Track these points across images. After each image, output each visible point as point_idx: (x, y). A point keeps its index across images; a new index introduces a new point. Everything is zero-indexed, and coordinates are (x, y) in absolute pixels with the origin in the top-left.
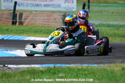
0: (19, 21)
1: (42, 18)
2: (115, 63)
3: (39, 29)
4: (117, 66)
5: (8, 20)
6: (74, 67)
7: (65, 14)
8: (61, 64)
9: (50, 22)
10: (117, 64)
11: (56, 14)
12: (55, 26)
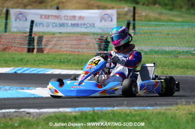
0: (38, 47)
1: (69, 43)
2: (177, 104)
3: (66, 58)
5: (22, 47)
7: (102, 37)
8: (100, 107)
9: (81, 48)
10: (179, 106)
11: (89, 37)
12: (88, 54)
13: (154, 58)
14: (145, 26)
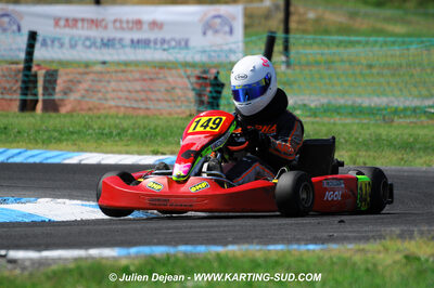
0: (46, 97)
1: (123, 88)
2: (382, 237)
3: (116, 126)
4: (386, 250)
5: (8, 97)
6: (238, 254)
7: (205, 72)
8: (192, 244)
9: (151, 100)
10: (388, 243)
11: (174, 72)
12: (170, 114)
13: (335, 124)
14: (311, 45)
